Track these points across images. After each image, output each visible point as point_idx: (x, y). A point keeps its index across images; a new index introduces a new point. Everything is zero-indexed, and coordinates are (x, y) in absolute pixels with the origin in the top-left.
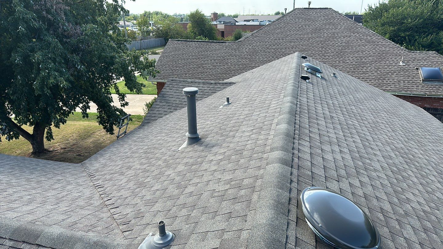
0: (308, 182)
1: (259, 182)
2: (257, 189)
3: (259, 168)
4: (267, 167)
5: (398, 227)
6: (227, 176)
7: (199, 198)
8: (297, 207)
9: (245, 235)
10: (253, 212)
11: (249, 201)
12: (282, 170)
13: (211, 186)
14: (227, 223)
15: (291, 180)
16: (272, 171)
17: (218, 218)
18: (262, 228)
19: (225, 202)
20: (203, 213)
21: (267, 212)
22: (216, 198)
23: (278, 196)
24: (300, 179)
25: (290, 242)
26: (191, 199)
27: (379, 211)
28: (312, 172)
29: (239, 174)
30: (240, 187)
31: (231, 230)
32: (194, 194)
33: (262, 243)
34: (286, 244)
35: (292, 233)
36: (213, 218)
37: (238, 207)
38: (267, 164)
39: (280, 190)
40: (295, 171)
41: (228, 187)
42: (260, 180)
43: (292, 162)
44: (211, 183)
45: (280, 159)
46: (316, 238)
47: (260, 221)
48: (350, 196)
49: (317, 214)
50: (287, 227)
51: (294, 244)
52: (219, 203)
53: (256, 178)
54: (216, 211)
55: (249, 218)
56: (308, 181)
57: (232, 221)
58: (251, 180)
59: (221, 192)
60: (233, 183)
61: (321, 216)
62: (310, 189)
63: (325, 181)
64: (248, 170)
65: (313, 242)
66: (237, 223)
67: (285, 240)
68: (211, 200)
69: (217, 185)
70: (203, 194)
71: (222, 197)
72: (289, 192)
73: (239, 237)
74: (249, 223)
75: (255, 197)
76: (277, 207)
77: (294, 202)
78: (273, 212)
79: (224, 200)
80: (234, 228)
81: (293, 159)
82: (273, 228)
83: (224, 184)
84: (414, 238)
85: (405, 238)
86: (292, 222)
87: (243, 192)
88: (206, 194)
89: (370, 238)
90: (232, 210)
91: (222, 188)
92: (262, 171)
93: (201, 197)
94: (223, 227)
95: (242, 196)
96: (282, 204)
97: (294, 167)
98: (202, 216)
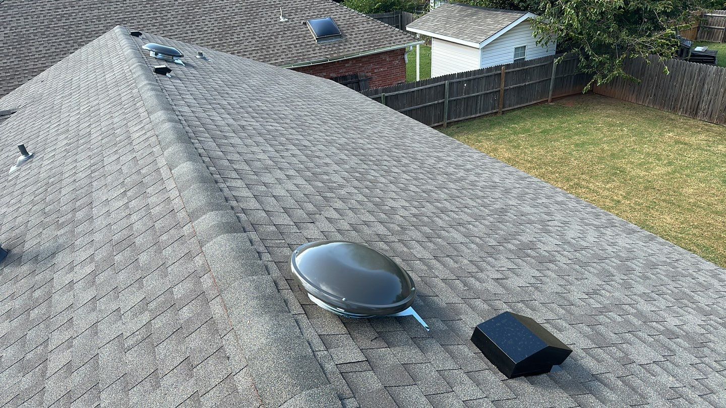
0: (280, 243)
1: (207, 282)
2: (212, 293)
3: (189, 256)
4: (204, 249)
5: (405, 249)
6: (133, 299)
7: (96, 367)
8: (291, 289)
9: (243, 382)
10: (230, 336)
11: (211, 322)
12: (236, 243)
13: (108, 331)
14: (192, 381)
15: (258, 253)
16: (218, 252)
17: (166, 382)
18: (267, 353)
19: (161, 346)
20: (126, 390)
21: (258, 322)
22: (136, 348)
23: (256, 288)
24: (268, 243)
25: (317, 349)
26: (76, 378)
27: (378, 240)
28: (274, 225)
29: (152, 283)
30: (173, 306)
31: (209, 389)
32: (77, 362)
34: (314, 355)
35: (310, 334)
36: (157, 385)
37: (195, 341)
38: (201, 244)
39: (254, 277)
40: (254, 236)
41: (145, 317)
42: (205, 276)
43: (239, 221)
44: (100, 326)
45: (218, 226)
46: (340, 318)
47: (255, 345)
48: (339, 237)
49: (324, 285)
50: (300, 329)
51: (322, 348)
52: (148, 354)
53: (196, 276)
54: (152, 371)
55: (230, 350)
56: (279, 241)
57: (200, 371)
58: (188, 285)
59: (138, 333)
60: (152, 305)
61: (328, 283)
62: (297, 253)
63: (298, 231)
64: (169, 269)
65: (342, 329)
66: (212, 371)
67: (310, 350)
68: (129, 357)
69: (120, 323)
70: (101, 354)
71: (148, 340)
72: (267, 273)
73: (235, 390)
74: (236, 358)
75: (216, 309)
76: (266, 305)
77: (283, 284)
78: (267, 319)
79: (155, 344)
80: (214, 382)
81: (238, 217)
82: (285, 343)
83: (135, 315)
84: (426, 255)
85: (420, 259)
86: (299, 317)
87: (186, 313)
88: (106, 355)
90: (185, 352)
91: (132, 325)
92: (199, 261)
93: (100, 362)
94: (190, 392)
95: (189, 320)
96: (271, 297)
97: (247, 229)
98: (128, 395)
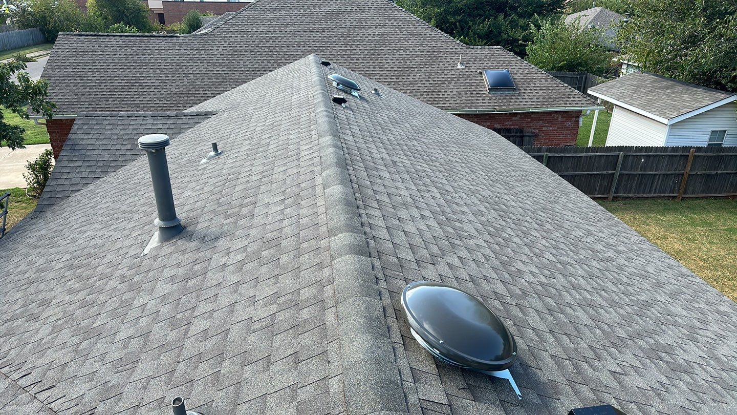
0: (398, 275)
1: (328, 291)
2: (330, 303)
3: (320, 266)
4: (333, 263)
5: (520, 315)
6: (267, 290)
7: (225, 340)
8: (396, 318)
9: (335, 386)
10: (335, 344)
11: (323, 327)
12: (360, 264)
13: (242, 313)
14: (295, 373)
15: (376, 278)
16: (344, 268)
17: (276, 367)
18: (361, 367)
19: (279, 336)
20: (243, 365)
21: (361, 338)
22: (259, 332)
23: (367, 308)
24: (388, 272)
25: (405, 379)
26: (209, 344)
27: (494, 297)
28: (397, 257)
29: (287, 282)
30: (297, 305)
31: (307, 383)
32: (212, 331)
33: (371, 393)
34: (402, 384)
35: (403, 363)
36: (267, 368)
37: (306, 340)
38: (332, 258)
39: (367, 299)
40: (377, 262)
41: (273, 309)
42: (328, 287)
43: (368, 247)
44: (237, 307)
45: (350, 246)
46: (434, 358)
47: (353, 358)
48: (455, 284)
49: (427, 324)
50: (395, 356)
51: (411, 380)
52: (268, 340)
53: (321, 284)
54: (267, 355)
55: (332, 356)
56: (397, 273)
57: (303, 366)
58: (313, 290)
59: (264, 320)
60: (281, 300)
61: (432, 324)
62: (409, 287)
63: (417, 268)
64: (302, 273)
65: (433, 369)
66: (313, 369)
67: (399, 378)
68: (252, 338)
69: (252, 308)
70: (231, 330)
71: (270, 328)
72: (379, 298)
73: (328, 392)
74: (336, 364)
75: (330, 318)
76: (371, 326)
77: (390, 311)
78: (369, 338)
79: (275, 333)
80: (312, 379)
81: (368, 243)
82: (378, 363)
83: (266, 305)
84: (542, 326)
85: (533, 329)
86: (397, 346)
87: (305, 314)
88: (235, 331)
89: (502, 341)
90: (296, 347)
91: (261, 312)
92: (326, 272)
93: (229, 336)
94: (291, 381)
95: (306, 320)
96: (377, 320)
97: (373, 255)
98: (243, 369)
